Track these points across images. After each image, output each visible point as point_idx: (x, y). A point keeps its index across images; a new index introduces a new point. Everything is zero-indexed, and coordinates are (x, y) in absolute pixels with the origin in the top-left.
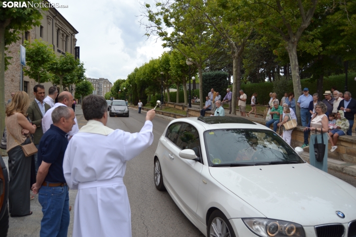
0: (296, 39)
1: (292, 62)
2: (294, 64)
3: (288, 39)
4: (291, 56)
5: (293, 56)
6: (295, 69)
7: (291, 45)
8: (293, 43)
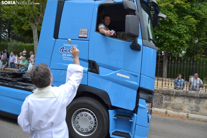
0: (38, 23)
1: (35, 36)
2: (36, 37)
3: (34, 22)
4: (34, 32)
5: (35, 32)
6: (36, 40)
7: (35, 26)
8: (36, 25)
